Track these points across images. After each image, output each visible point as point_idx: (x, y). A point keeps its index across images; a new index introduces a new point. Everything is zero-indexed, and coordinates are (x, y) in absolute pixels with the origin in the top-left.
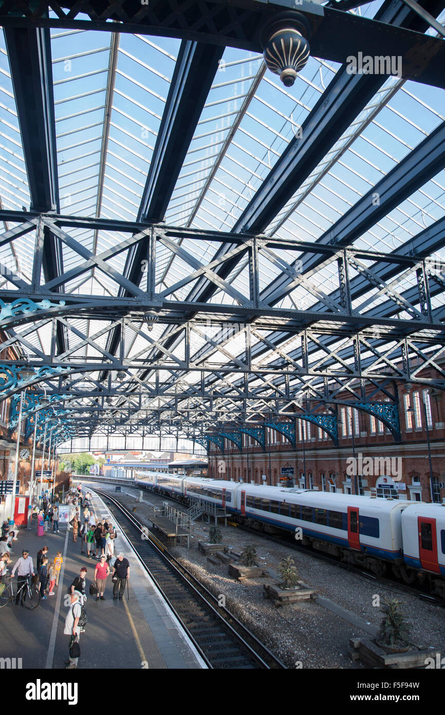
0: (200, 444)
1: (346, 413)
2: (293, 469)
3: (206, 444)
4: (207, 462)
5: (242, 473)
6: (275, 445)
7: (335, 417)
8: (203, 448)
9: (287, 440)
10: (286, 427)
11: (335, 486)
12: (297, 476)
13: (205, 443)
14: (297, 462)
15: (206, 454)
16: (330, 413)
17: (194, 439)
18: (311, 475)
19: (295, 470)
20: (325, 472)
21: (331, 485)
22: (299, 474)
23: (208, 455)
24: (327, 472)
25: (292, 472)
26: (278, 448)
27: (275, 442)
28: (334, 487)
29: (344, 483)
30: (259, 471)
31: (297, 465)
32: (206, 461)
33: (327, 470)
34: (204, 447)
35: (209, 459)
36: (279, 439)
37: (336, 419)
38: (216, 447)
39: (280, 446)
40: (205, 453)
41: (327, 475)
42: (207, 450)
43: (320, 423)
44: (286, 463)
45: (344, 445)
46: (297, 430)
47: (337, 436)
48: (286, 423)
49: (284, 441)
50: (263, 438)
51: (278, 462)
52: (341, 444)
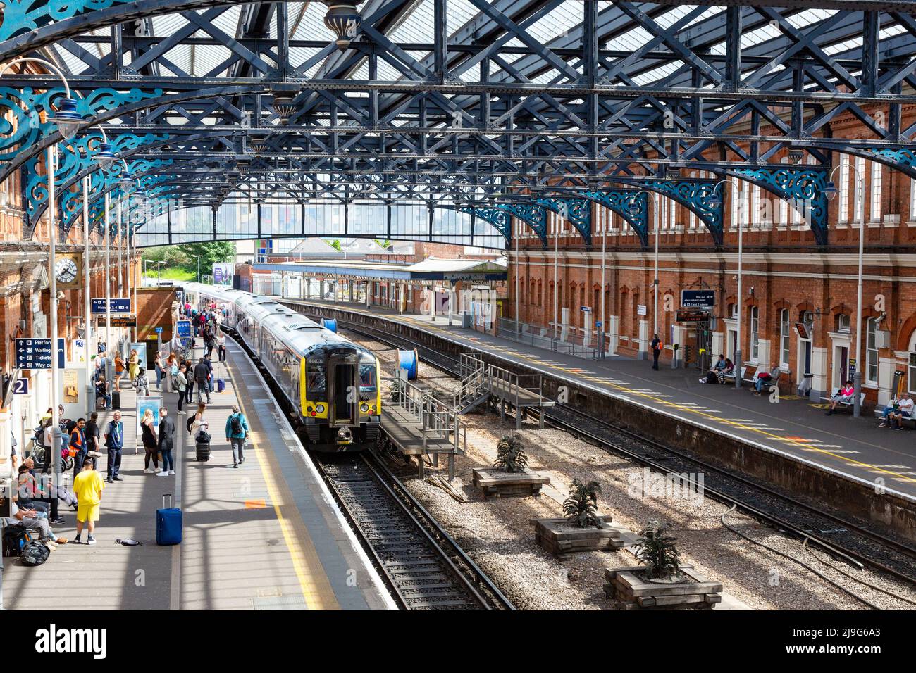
0: (488, 220)
1: (852, 171)
2: (711, 293)
3: (504, 222)
4: (505, 265)
5: (590, 296)
6: (671, 233)
7: (823, 174)
8: (495, 231)
9: (702, 224)
10: (700, 191)
11: (810, 340)
12: (721, 310)
13: (501, 218)
14: (722, 277)
15: (504, 247)
16: (812, 161)
17: (472, 208)
18: (756, 309)
19: (716, 296)
20: (790, 305)
21: (800, 339)
22: (726, 309)
23: (509, 246)
24: (794, 306)
25: (710, 303)
26: (678, 240)
27: (673, 225)
28: (808, 344)
29: (832, 335)
30: (630, 295)
31: (722, 286)
32: (503, 262)
33: (794, 300)
34: (497, 227)
35: (511, 258)
36: (683, 220)
37: (827, 178)
38: (528, 231)
39: (682, 236)
40: (502, 242)
41: (793, 314)
42: (506, 237)
43: (784, 187)
44: (696, 278)
45: (839, 244)
46: (726, 199)
47: (826, 220)
48: (701, 182)
49: (693, 225)
50: (643, 217)
51: (678, 274)
52: (833, 241)
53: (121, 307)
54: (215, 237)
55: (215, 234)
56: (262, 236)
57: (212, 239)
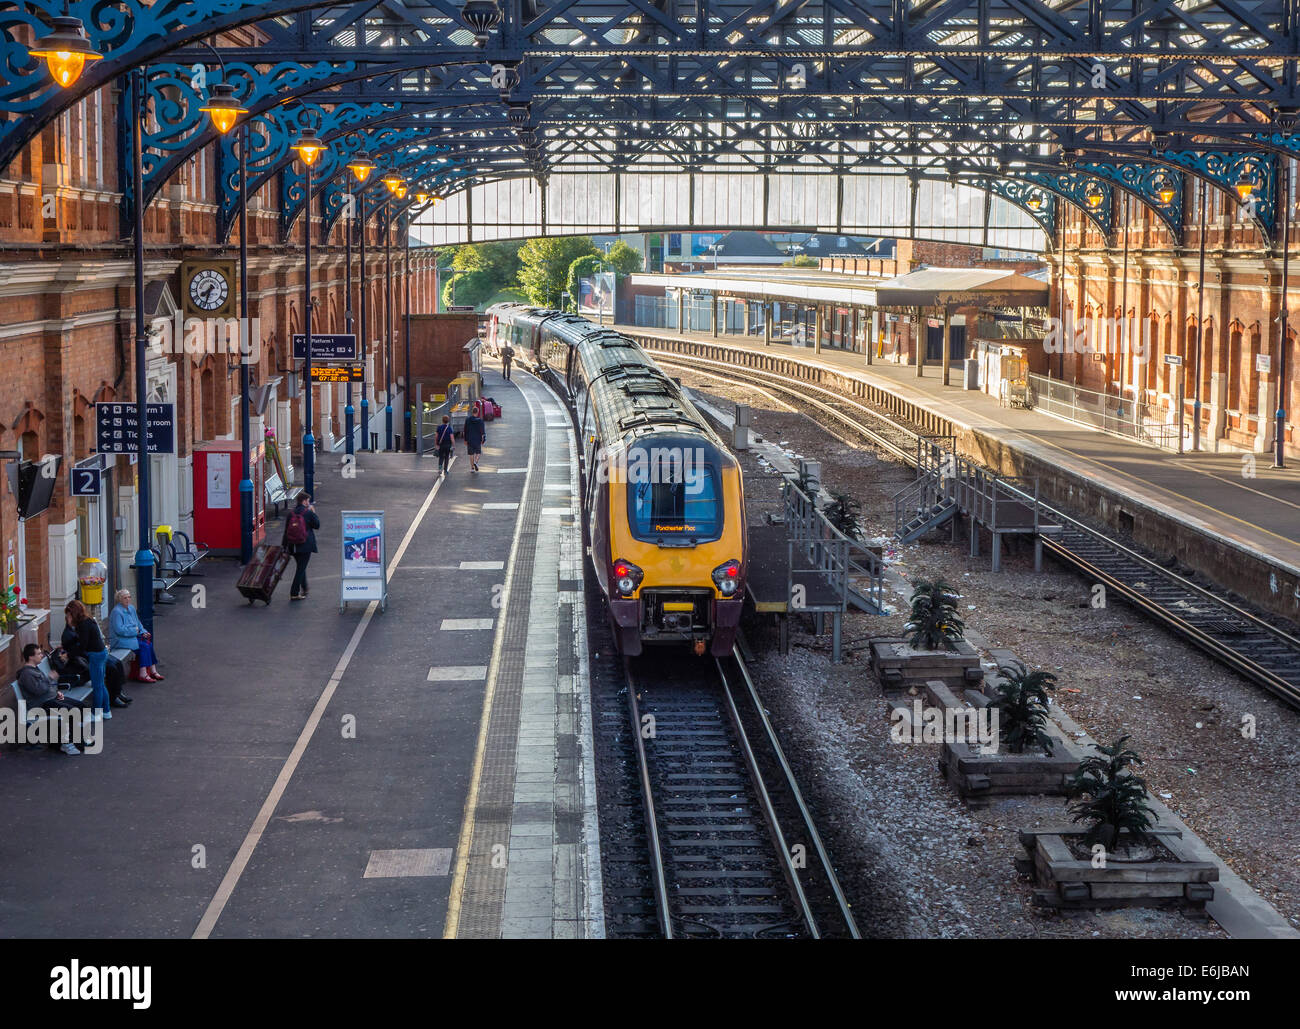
0: (1015, 201)
8: (1027, 220)
17: (987, 180)
23: (1052, 247)
34: (1032, 214)
35: (1054, 268)
53: (340, 350)
54: (544, 230)
55: (544, 225)
56: (622, 229)
57: (540, 233)
